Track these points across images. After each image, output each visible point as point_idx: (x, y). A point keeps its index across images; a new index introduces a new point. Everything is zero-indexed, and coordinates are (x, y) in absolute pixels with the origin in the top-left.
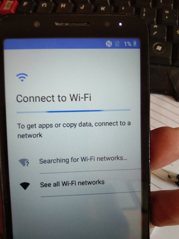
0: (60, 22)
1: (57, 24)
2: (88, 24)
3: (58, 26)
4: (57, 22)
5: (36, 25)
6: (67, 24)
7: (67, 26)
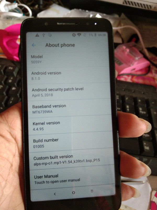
0: (60, 22)
1: (58, 24)
2: (76, 23)
3: (59, 25)
4: (58, 23)
5: (46, 24)
6: (64, 24)
7: (64, 25)
